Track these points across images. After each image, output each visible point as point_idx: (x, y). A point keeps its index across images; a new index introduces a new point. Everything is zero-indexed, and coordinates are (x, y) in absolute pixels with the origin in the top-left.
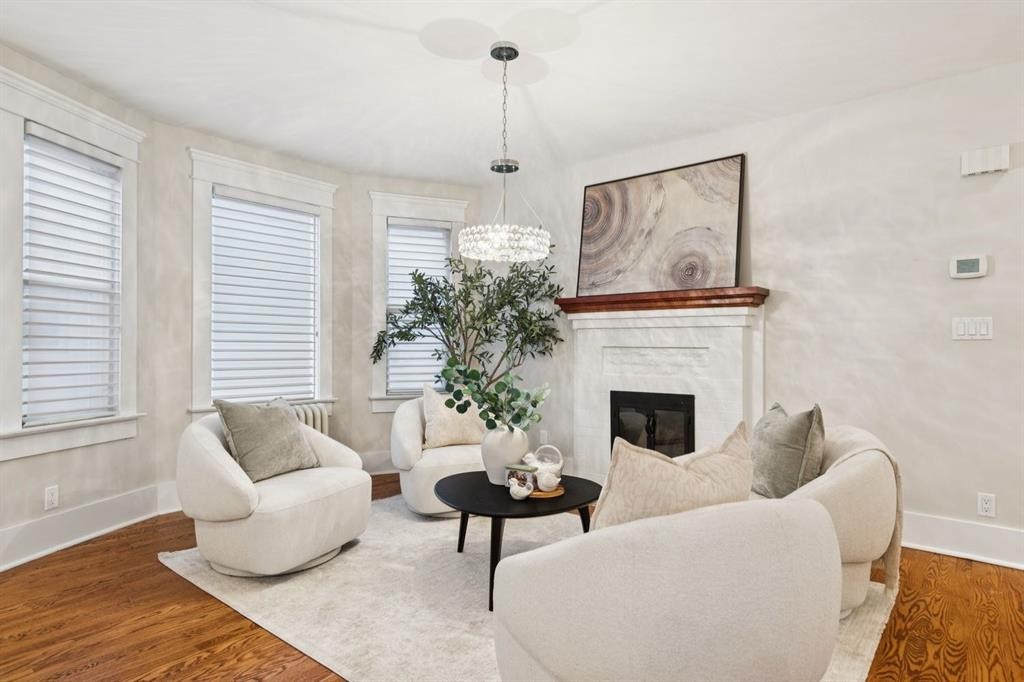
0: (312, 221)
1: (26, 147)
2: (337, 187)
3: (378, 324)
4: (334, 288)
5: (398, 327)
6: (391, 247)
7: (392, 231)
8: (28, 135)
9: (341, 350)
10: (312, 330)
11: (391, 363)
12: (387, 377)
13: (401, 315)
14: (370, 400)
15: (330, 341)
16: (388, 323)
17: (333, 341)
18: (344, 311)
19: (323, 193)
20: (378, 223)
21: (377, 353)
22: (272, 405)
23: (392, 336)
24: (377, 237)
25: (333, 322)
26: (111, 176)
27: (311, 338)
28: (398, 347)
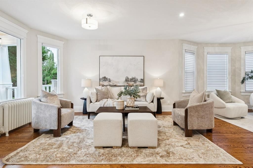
0: (226, 55)
1: (185, 53)
2: (232, 47)
3: (243, 75)
4: (231, 69)
5: (249, 76)
6: (246, 58)
7: (246, 54)
8: (186, 52)
9: (233, 81)
10: (226, 77)
11: (246, 84)
12: (245, 87)
13: (250, 73)
14: (241, 92)
15: (230, 80)
16: (245, 75)
17: (231, 80)
18: (234, 73)
19: (229, 49)
20: (243, 53)
21: (243, 82)
22: (225, 91)
23: (247, 78)
24: (242, 56)
25: (231, 75)
26: (193, 55)
27: (226, 79)
28: (248, 81)
